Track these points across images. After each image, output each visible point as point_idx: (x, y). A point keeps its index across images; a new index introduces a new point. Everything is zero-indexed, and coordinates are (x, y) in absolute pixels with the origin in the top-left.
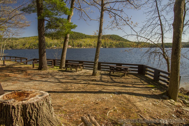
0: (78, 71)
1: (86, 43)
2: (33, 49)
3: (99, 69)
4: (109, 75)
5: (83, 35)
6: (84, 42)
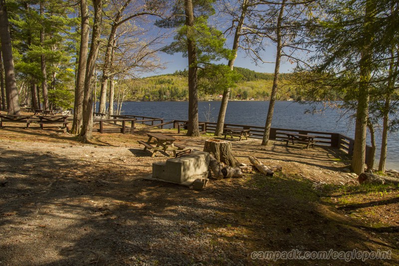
0: (242, 140)
1: (256, 89)
2: (149, 101)
3: (273, 137)
4: (286, 146)
5: (250, 72)
6: (253, 88)
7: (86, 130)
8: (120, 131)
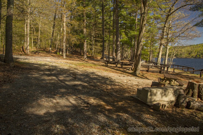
2: (200, 58)
7: (137, 69)
8: (159, 72)
